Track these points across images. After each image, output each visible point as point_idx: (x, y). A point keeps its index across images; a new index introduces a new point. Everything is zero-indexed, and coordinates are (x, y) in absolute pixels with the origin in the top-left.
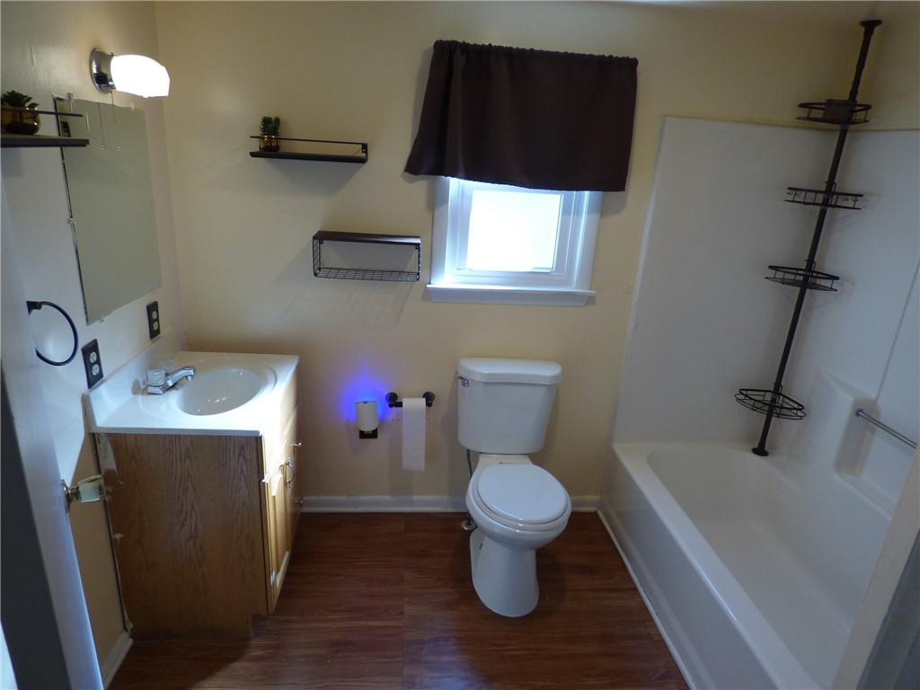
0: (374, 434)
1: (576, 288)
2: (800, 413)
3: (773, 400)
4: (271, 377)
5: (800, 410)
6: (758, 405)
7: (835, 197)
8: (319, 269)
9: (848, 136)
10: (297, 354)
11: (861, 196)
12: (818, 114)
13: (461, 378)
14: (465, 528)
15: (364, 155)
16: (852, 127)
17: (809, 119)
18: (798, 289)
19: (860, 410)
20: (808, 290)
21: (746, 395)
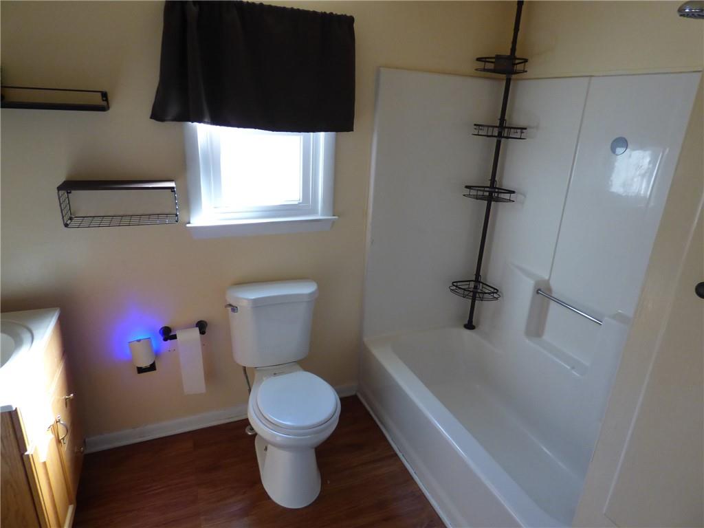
0: (152, 367)
1: (321, 215)
2: (495, 295)
3: (476, 287)
4: (27, 336)
5: (496, 293)
6: (466, 293)
7: (506, 130)
8: (71, 219)
9: (512, 83)
10: (57, 306)
11: (525, 129)
12: (491, 66)
13: (230, 305)
14: (250, 434)
15: (104, 103)
16: (514, 76)
17: (484, 70)
18: (486, 202)
19: (539, 290)
20: (493, 203)
21: (456, 286)
